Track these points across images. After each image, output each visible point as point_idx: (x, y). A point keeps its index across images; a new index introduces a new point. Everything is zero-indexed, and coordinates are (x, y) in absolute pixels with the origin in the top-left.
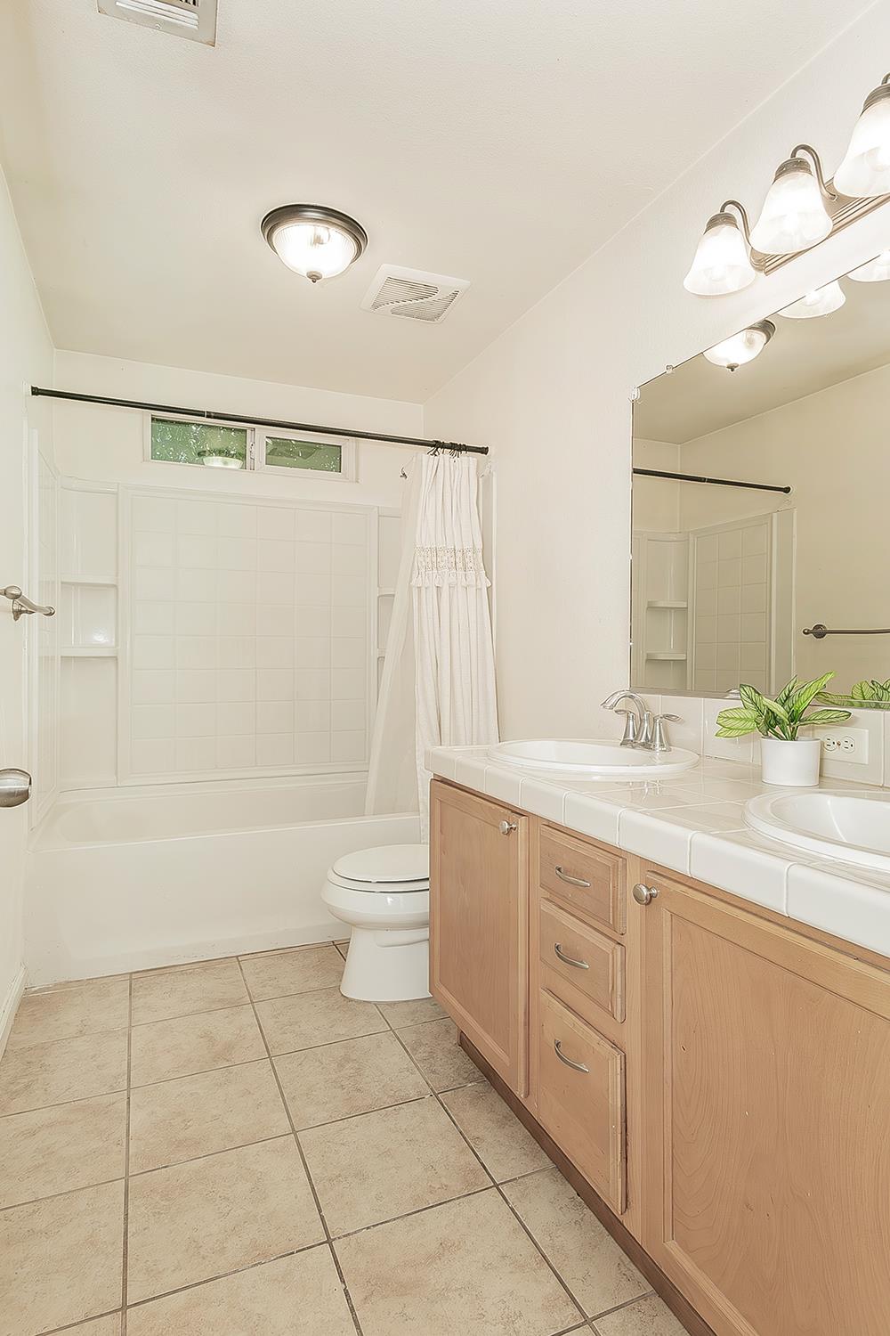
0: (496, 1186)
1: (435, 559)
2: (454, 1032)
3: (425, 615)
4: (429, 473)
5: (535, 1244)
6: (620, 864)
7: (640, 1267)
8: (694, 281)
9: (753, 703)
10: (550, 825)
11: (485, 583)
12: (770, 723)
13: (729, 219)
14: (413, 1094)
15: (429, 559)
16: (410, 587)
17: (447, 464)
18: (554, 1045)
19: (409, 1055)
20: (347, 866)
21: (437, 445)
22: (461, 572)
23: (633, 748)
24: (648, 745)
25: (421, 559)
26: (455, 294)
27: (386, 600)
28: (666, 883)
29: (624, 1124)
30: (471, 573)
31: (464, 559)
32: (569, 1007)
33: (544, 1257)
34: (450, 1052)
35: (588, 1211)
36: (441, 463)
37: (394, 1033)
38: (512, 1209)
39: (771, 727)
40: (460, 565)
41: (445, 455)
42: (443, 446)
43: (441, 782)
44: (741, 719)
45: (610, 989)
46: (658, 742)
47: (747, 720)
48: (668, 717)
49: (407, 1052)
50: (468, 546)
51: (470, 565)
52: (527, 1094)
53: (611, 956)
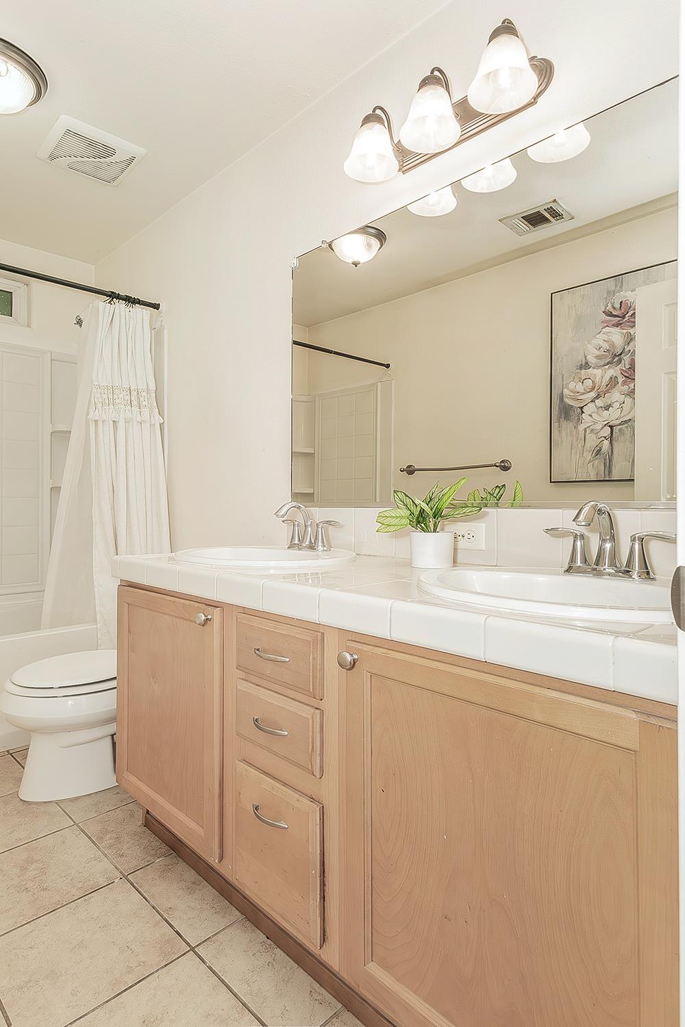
0: (193, 949)
1: (111, 396)
2: (140, 815)
3: (102, 445)
4: (106, 319)
5: (235, 995)
6: (319, 638)
7: (329, 990)
8: (352, 167)
9: (404, 505)
10: (245, 611)
11: (158, 420)
12: (421, 520)
13: (378, 119)
14: (103, 882)
15: (105, 396)
16: (87, 421)
17: (123, 313)
18: (251, 810)
19: (95, 844)
20: (27, 676)
21: (113, 296)
22: (136, 409)
23: (299, 549)
24: (312, 547)
25: (98, 395)
26: (132, 159)
27: (62, 436)
28: (366, 648)
29: (322, 867)
30: (146, 411)
31: (139, 399)
32: (265, 773)
33: (244, 1005)
34: (135, 834)
35: (278, 951)
36: (117, 311)
37: (79, 827)
38: (210, 968)
39: (419, 522)
40: (135, 403)
41: (120, 306)
42: (118, 297)
43: (129, 586)
44: (397, 517)
45: (310, 750)
46: (320, 544)
47: (401, 517)
48: (327, 522)
49: (93, 842)
50: (142, 386)
51: (145, 403)
52: (221, 858)
53: (311, 720)
